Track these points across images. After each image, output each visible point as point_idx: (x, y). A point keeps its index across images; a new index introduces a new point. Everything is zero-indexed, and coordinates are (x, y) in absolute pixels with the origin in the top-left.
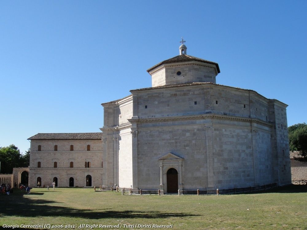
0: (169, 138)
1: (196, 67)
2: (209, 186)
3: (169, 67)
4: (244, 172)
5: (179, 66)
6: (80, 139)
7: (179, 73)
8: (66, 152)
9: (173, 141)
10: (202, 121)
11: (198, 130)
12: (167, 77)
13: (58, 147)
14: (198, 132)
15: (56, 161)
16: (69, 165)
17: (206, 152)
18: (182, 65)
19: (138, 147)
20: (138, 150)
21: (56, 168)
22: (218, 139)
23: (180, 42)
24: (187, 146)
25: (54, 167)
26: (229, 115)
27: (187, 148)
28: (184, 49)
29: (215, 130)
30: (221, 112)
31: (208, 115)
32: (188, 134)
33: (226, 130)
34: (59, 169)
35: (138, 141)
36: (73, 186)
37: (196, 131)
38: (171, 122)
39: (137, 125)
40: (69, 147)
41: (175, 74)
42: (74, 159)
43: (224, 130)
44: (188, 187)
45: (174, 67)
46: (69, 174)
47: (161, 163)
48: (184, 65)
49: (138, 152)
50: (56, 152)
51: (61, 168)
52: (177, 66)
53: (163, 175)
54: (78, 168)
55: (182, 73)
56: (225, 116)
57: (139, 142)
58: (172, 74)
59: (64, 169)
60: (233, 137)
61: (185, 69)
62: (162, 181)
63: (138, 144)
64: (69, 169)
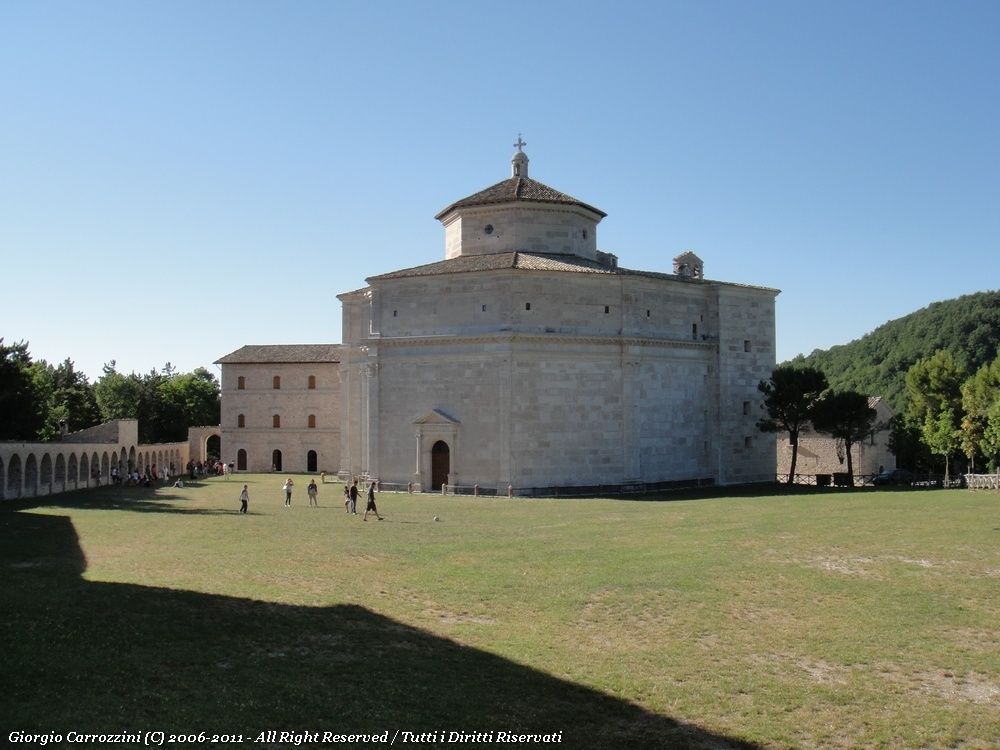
2: (502, 479)
3: (468, 216)
4: (595, 452)
5: (488, 213)
6: (328, 362)
7: (489, 229)
8: (300, 391)
9: (442, 386)
10: (495, 345)
11: (488, 364)
12: (464, 237)
13: (281, 379)
14: (486, 369)
15: (277, 412)
16: (306, 422)
17: (499, 411)
18: (494, 211)
19: (379, 396)
21: (278, 430)
22: (526, 383)
24: (466, 396)
25: (274, 427)
26: (560, 332)
27: (466, 401)
29: (520, 365)
30: (540, 326)
31: (503, 335)
32: (468, 373)
33: (548, 365)
34: (284, 430)
35: (380, 383)
39: (379, 350)
40: (304, 381)
41: (481, 232)
43: (543, 364)
44: (466, 480)
45: (479, 216)
46: (307, 443)
47: (418, 431)
48: (498, 210)
49: (379, 406)
50: (277, 391)
51: (288, 428)
52: (485, 212)
53: (421, 453)
54: (325, 428)
55: (495, 231)
57: (382, 387)
58: (476, 230)
59: (296, 431)
61: (501, 221)
62: (420, 465)
63: (380, 390)
64: (307, 431)
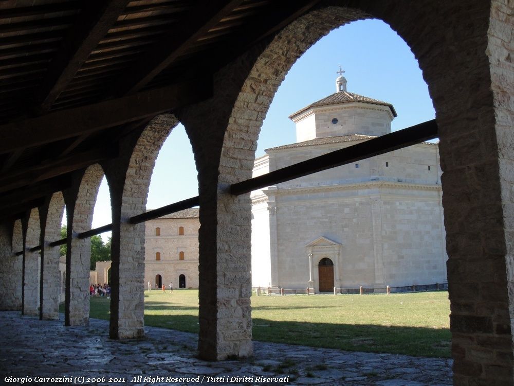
0: (321, 216)
1: (359, 111)
2: (377, 282)
3: (321, 113)
4: (429, 262)
5: (334, 112)
6: (192, 218)
7: (335, 121)
8: (174, 237)
9: (327, 220)
10: (366, 191)
11: (361, 204)
12: (317, 127)
13: (161, 229)
14: (360, 207)
15: (158, 250)
16: (178, 256)
17: (372, 235)
18: (339, 109)
19: (277, 229)
20: (278, 233)
21: (158, 262)
22: (389, 216)
23: (337, 73)
24: (346, 226)
25: (156, 260)
26: (406, 182)
27: (346, 229)
28: (343, 82)
29: (385, 203)
30: (394, 178)
31: (374, 183)
32: (347, 210)
33: (400, 204)
34: (163, 262)
35: (277, 220)
36: (185, 287)
37: (357, 205)
38: (324, 194)
39: (276, 198)
40: (177, 230)
41: (330, 123)
42: (186, 247)
43: (397, 203)
44: (349, 284)
45: (327, 113)
46: (178, 270)
47: (310, 251)
48: (342, 108)
49: (278, 236)
50: (158, 237)
51: (166, 261)
52: (332, 110)
53: (313, 267)
54: (191, 260)
55: (340, 121)
56: (399, 184)
57: (279, 223)
58: (325, 122)
59: (171, 262)
60: (411, 213)
61: (344, 115)
62: (312, 275)
63: (278, 225)
64: (179, 262)
